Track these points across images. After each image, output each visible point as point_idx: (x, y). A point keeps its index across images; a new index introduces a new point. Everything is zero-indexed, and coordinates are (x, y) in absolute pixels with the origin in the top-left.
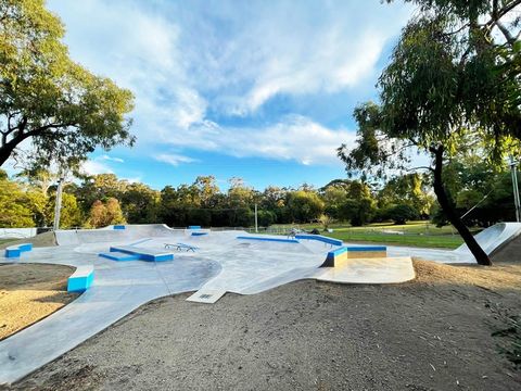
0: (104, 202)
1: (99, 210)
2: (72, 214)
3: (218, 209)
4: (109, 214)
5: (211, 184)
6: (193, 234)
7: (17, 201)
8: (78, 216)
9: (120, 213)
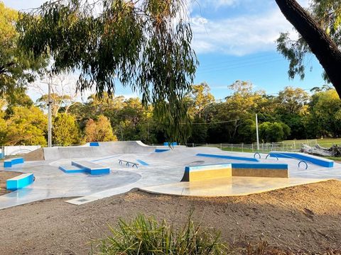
0: (95, 120)
1: (91, 128)
2: (71, 133)
3: (215, 121)
4: (100, 131)
5: (204, 93)
6: (157, 151)
7: (33, 123)
8: (76, 134)
9: (110, 130)
